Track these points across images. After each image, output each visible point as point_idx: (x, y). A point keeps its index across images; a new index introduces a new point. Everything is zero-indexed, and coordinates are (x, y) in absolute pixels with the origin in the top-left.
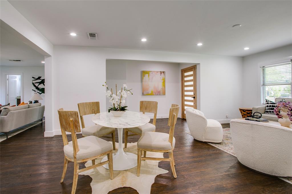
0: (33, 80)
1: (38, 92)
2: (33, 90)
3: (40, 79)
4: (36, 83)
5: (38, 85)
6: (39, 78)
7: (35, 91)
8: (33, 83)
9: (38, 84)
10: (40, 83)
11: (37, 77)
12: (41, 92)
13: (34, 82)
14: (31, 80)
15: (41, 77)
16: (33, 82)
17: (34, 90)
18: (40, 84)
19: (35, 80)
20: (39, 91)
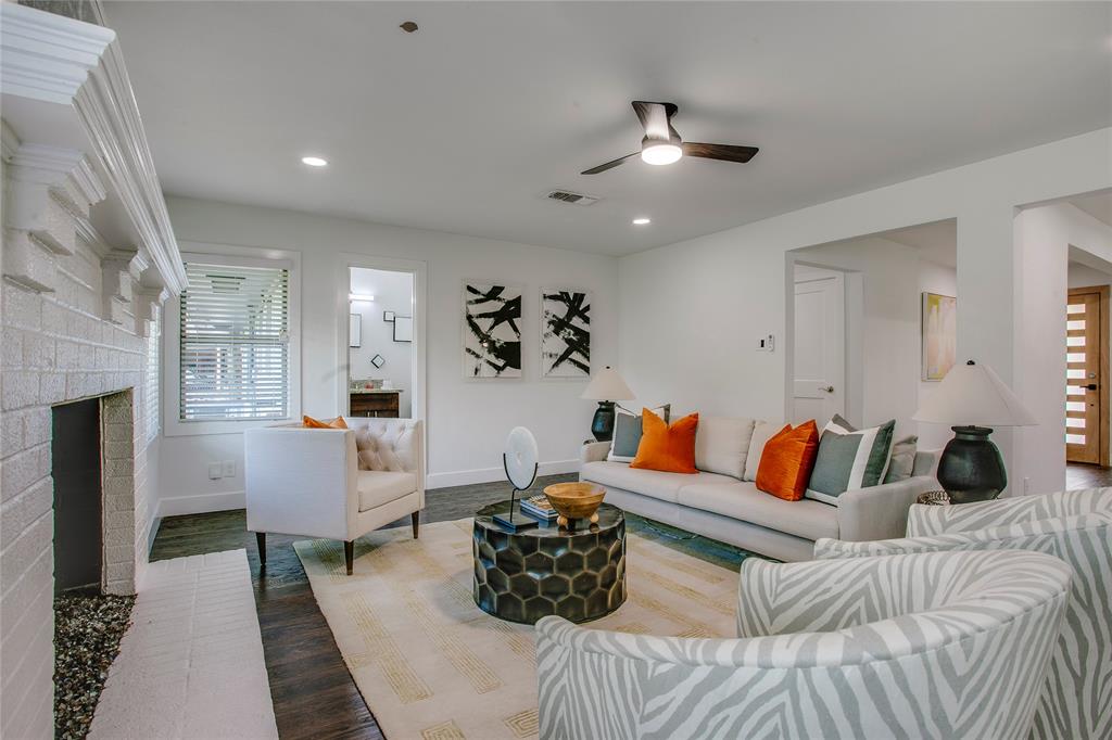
0: (470, 302)
1: (488, 362)
2: (469, 350)
3: (500, 299)
4: (481, 316)
5: (492, 328)
6: (495, 293)
7: (478, 356)
8: (469, 318)
9: (491, 321)
10: (499, 317)
11: (485, 289)
12: (501, 363)
13: (475, 310)
14: (459, 302)
15: (502, 289)
16: (471, 313)
17: (474, 353)
18: (496, 323)
19: (478, 301)
20: (492, 358)
